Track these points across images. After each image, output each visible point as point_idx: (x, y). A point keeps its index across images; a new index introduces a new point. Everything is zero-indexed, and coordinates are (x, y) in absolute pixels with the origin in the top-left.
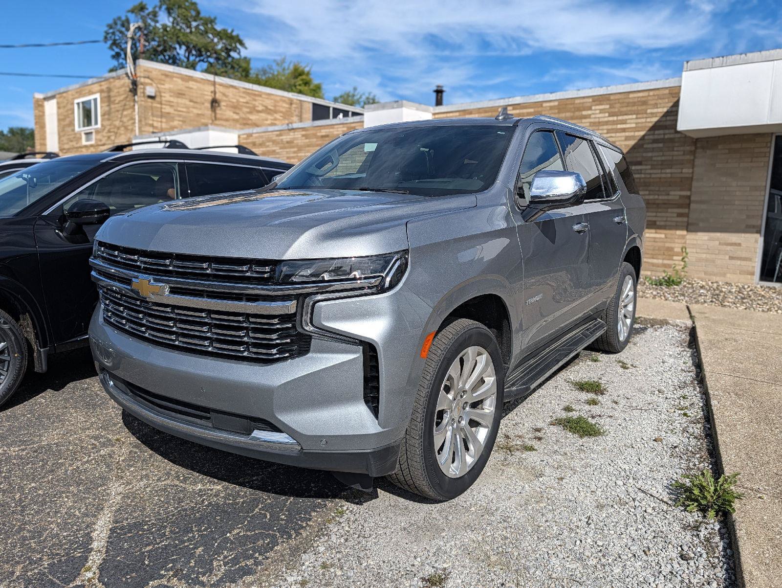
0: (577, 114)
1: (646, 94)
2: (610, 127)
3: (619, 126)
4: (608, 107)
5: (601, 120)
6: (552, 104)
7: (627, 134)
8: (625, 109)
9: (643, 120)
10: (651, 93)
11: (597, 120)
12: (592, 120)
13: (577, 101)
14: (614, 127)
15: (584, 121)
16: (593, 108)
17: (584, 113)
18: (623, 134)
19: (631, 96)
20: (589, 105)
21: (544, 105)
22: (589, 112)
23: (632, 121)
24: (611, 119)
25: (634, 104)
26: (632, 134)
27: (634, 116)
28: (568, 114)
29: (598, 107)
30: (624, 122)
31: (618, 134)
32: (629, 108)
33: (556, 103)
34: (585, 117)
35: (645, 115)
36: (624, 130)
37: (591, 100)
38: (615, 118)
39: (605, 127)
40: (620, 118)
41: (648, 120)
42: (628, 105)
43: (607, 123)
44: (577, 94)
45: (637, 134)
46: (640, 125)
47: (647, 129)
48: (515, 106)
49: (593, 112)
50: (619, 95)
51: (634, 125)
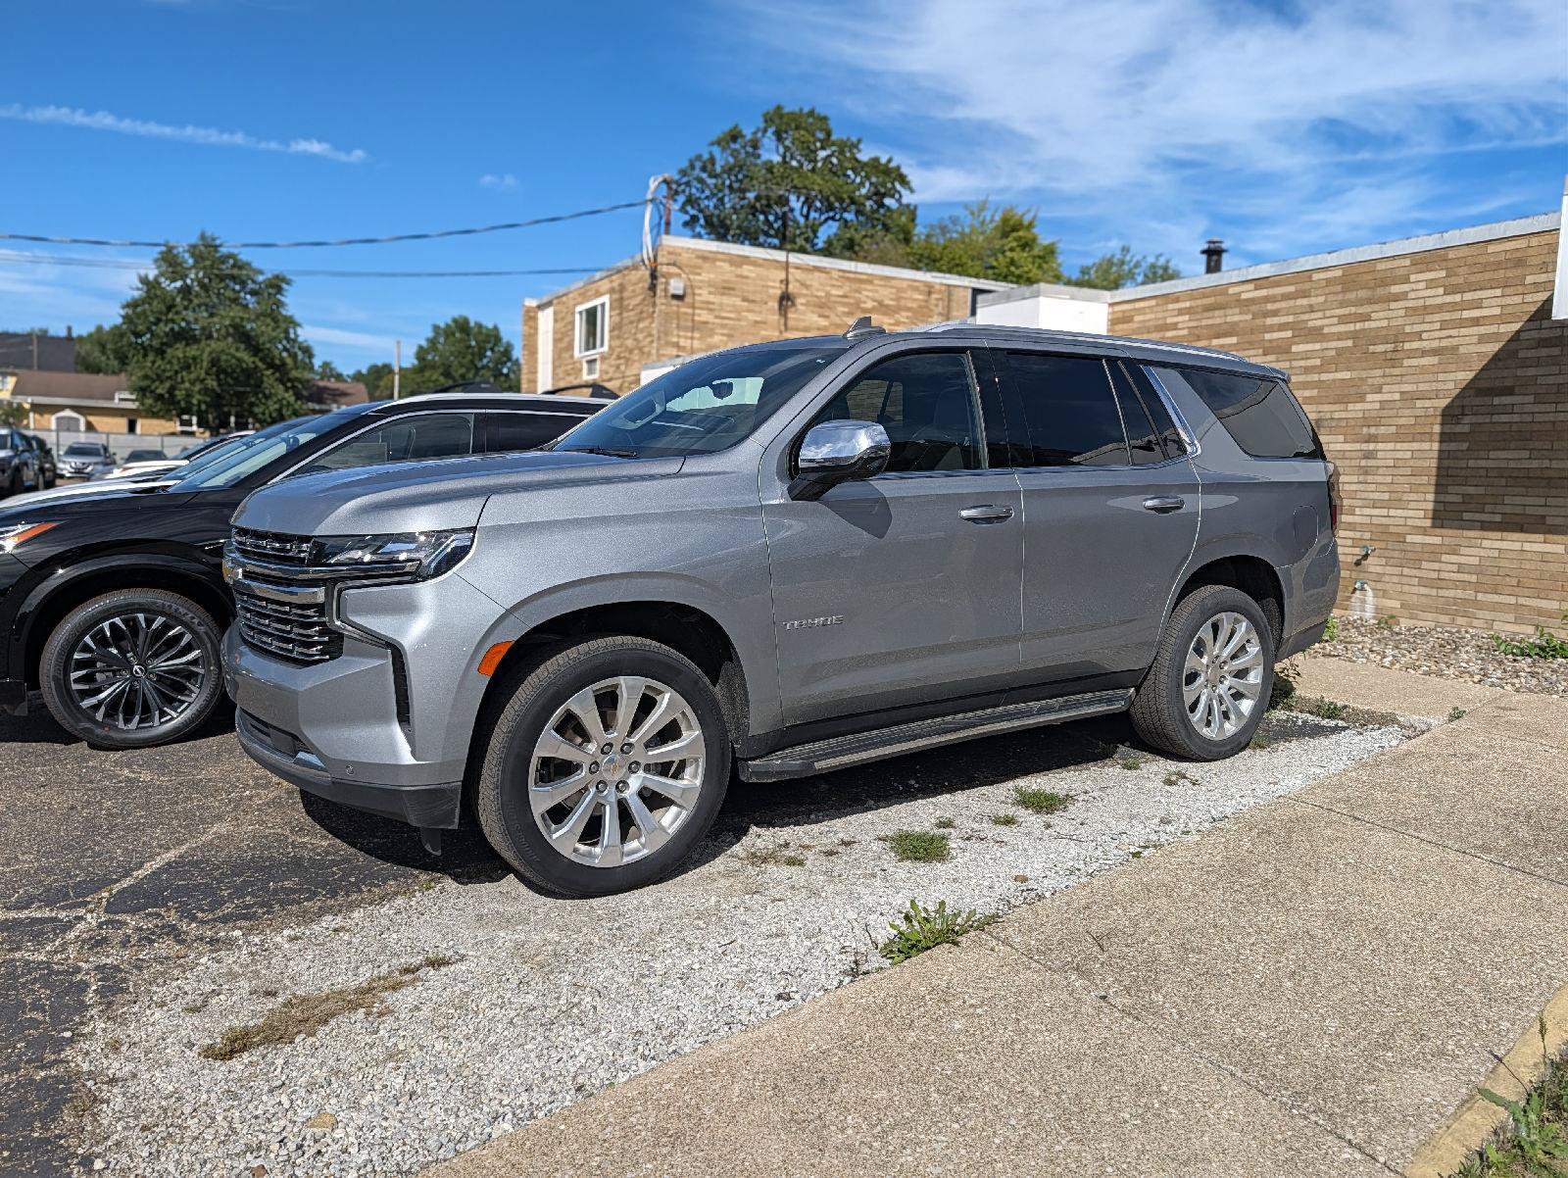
0: (1380, 291)
1: (1521, 244)
2: (1447, 316)
3: (1466, 314)
4: (1443, 274)
5: (1429, 302)
6: (1330, 274)
7: (1482, 330)
8: (1479, 277)
9: (1518, 299)
10: (1534, 241)
11: (1421, 303)
12: (1410, 304)
13: (1381, 266)
14: (1456, 315)
15: (1393, 305)
16: (1413, 278)
17: (1395, 289)
18: (1475, 330)
19: (1491, 248)
20: (1402, 272)
21: (1316, 277)
22: (1405, 287)
23: (1494, 302)
24: (1449, 299)
25: (1498, 266)
26: (1493, 329)
27: (1498, 292)
28: (1362, 294)
29: (1422, 276)
30: (1478, 304)
31: (1464, 331)
32: (1487, 276)
33: (1338, 273)
34: (1396, 298)
35: (1521, 289)
36: (1476, 322)
37: (1407, 262)
38: (1457, 298)
39: (1437, 317)
40: (1468, 296)
41: (1529, 298)
42: (1486, 267)
43: (1440, 308)
44: (1381, 252)
45: (1503, 328)
46: (1510, 310)
47: (1526, 318)
48: (1259, 282)
49: (1414, 286)
50: (1466, 249)
51: (1497, 311)
